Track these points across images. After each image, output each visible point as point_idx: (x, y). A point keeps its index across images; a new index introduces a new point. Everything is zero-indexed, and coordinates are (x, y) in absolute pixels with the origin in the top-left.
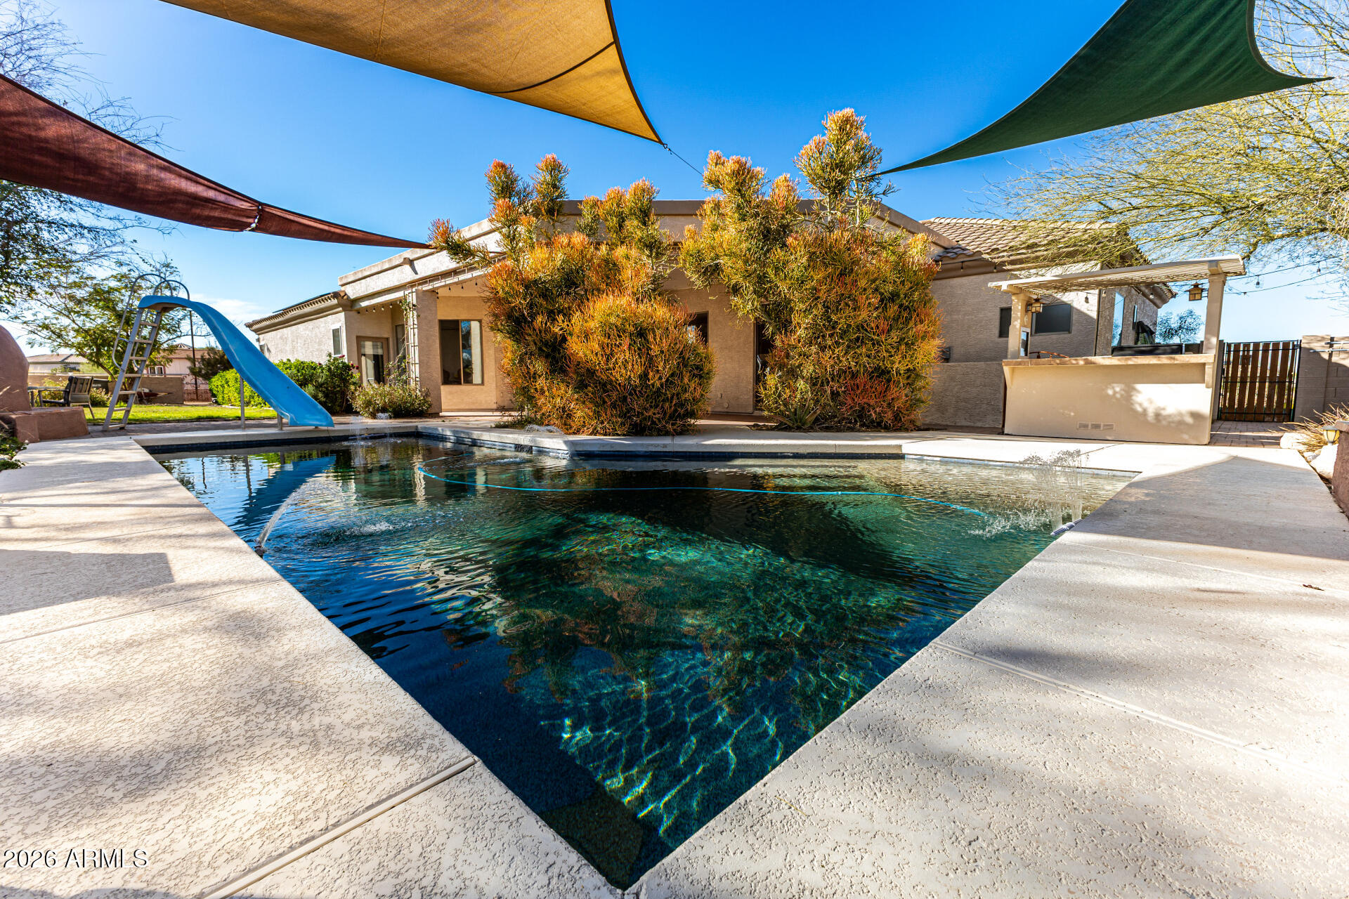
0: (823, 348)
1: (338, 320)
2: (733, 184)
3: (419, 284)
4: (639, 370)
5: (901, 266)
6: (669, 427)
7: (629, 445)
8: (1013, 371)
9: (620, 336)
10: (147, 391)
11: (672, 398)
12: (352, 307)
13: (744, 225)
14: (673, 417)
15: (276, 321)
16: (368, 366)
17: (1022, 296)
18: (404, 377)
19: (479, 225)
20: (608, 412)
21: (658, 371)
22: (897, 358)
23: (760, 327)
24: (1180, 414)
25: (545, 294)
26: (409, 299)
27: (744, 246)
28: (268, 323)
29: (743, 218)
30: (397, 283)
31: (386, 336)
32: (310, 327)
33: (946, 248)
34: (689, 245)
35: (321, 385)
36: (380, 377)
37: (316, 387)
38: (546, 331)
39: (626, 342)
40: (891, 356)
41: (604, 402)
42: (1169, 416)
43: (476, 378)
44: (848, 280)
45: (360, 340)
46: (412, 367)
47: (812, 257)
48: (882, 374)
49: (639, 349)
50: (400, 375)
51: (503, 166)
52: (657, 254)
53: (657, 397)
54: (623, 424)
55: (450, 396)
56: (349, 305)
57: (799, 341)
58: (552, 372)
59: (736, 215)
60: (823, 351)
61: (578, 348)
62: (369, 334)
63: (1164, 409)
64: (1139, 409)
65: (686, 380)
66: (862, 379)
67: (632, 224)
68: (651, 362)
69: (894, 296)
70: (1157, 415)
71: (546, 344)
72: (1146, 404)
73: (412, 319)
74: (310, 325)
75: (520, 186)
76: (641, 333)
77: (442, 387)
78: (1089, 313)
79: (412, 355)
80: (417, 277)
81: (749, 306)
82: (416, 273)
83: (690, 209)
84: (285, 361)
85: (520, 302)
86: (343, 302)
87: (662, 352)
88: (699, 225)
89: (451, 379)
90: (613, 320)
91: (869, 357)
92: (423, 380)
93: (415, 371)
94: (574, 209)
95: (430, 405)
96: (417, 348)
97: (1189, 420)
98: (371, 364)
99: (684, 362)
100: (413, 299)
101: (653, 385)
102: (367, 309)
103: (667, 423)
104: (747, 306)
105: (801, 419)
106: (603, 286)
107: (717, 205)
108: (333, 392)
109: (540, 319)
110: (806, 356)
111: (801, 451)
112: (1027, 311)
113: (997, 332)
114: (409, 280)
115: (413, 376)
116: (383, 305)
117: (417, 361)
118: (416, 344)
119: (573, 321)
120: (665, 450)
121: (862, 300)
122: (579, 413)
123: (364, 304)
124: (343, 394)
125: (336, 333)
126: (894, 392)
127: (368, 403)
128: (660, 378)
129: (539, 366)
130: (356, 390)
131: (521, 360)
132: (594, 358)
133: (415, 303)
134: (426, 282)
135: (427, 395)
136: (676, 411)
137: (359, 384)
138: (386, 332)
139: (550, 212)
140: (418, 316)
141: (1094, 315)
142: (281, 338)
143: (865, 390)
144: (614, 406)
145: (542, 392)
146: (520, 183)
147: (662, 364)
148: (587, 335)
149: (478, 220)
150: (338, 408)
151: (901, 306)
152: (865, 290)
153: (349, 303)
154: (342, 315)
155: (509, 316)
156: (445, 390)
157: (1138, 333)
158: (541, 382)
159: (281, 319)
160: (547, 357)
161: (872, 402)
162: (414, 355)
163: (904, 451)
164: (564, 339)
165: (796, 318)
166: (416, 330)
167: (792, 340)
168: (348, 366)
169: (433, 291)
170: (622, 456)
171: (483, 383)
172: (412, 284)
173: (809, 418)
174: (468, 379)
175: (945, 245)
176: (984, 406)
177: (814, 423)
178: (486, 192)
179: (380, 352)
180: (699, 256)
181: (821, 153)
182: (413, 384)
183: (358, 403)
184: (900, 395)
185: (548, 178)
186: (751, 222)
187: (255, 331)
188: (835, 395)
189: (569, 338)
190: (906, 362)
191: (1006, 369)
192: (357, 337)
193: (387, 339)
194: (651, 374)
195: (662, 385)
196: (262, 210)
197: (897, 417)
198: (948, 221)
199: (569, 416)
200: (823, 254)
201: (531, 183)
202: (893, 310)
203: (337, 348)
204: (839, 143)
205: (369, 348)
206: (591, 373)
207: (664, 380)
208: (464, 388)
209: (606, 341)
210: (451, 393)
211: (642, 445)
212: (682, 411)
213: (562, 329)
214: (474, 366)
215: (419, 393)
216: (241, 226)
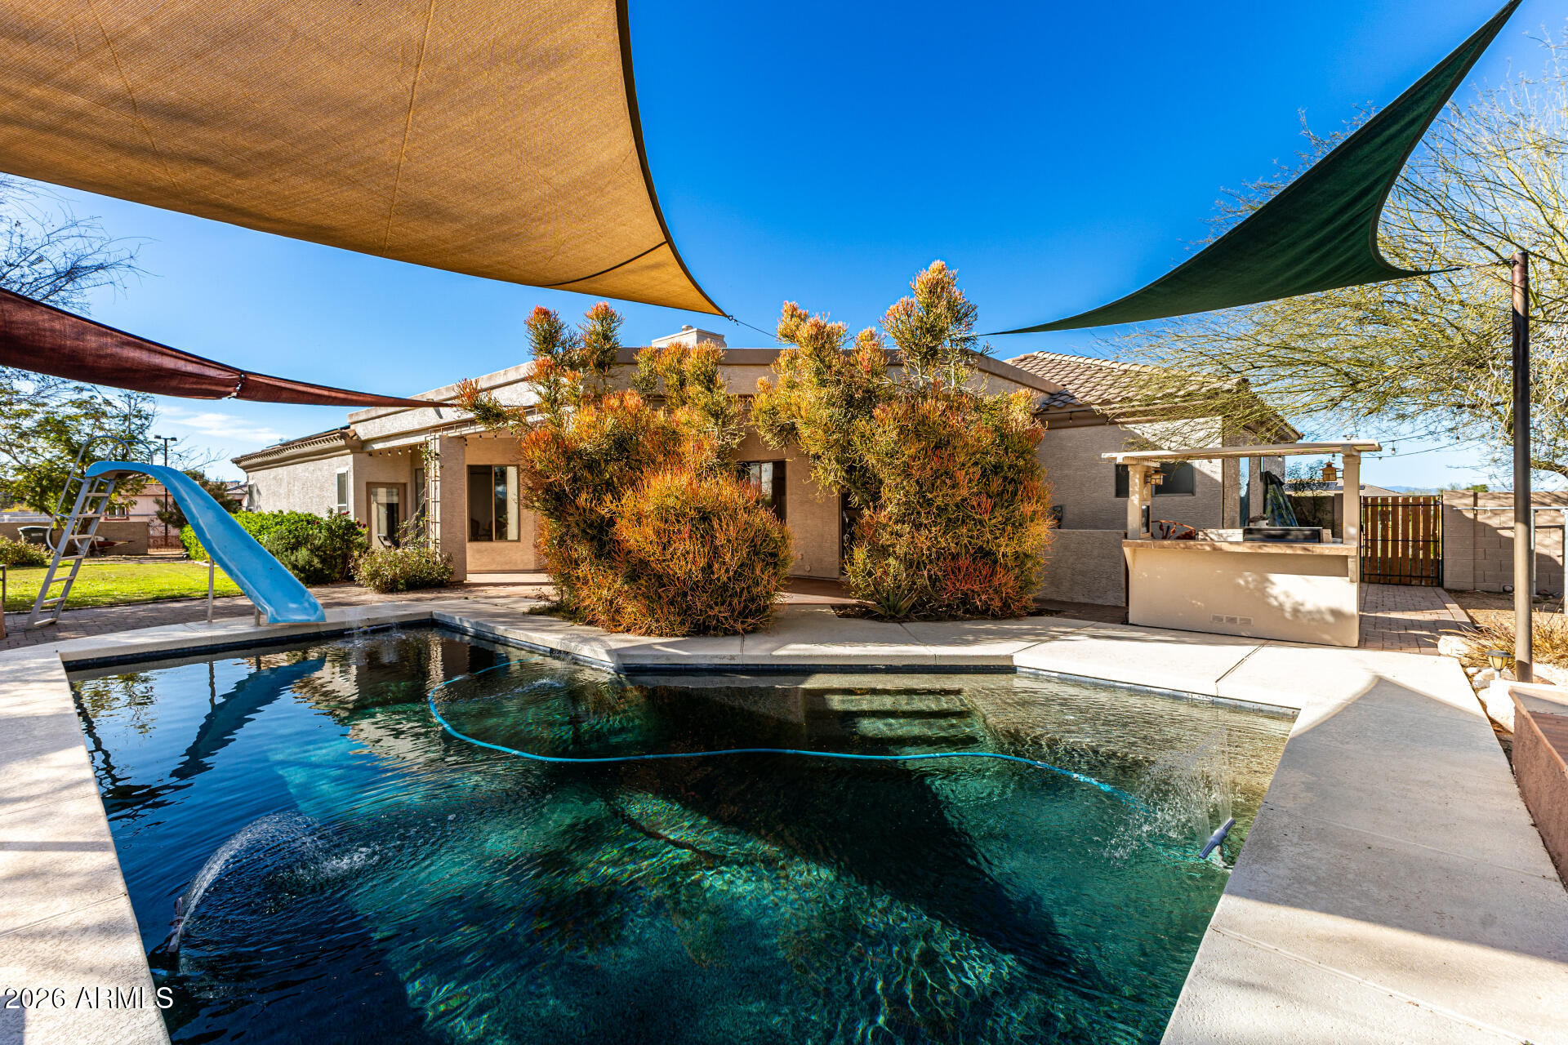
0: (918, 526)
1: (345, 464)
2: (811, 348)
3: (444, 429)
4: (702, 563)
5: (1002, 433)
6: (739, 627)
7: (688, 657)
8: (1134, 552)
9: (678, 521)
10: (101, 539)
11: (741, 592)
12: (362, 448)
13: (824, 392)
14: (744, 614)
15: (270, 458)
16: (379, 516)
17: (1139, 468)
18: (421, 539)
19: (517, 369)
20: (665, 610)
21: (724, 563)
22: (1002, 541)
23: (845, 497)
24: (1319, 612)
25: (592, 465)
26: (431, 447)
27: (825, 413)
28: (259, 460)
29: (823, 383)
30: (417, 427)
31: (403, 481)
32: (311, 468)
33: (1052, 394)
34: (762, 401)
35: (318, 548)
36: (393, 535)
37: (311, 551)
38: (591, 510)
39: (686, 529)
40: (997, 538)
41: (660, 597)
42: (1310, 612)
43: (512, 531)
44: (945, 453)
45: (371, 487)
46: (432, 527)
47: (902, 430)
48: (985, 554)
49: (702, 536)
50: (418, 536)
51: (546, 313)
52: (724, 423)
53: (723, 593)
54: (682, 623)
55: (478, 559)
56: (359, 447)
57: (890, 518)
58: (598, 556)
59: (815, 380)
60: (918, 530)
61: (631, 535)
62: (382, 480)
63: (1302, 605)
64: (1275, 603)
65: (758, 572)
66: (964, 562)
67: (694, 390)
68: (716, 553)
69: (997, 468)
70: (1296, 611)
71: (591, 526)
72: (1282, 598)
73: (433, 470)
74: (311, 466)
75: (565, 334)
76: (705, 517)
77: (468, 545)
78: (1213, 475)
79: (432, 512)
80: (442, 421)
81: (831, 478)
82: (441, 417)
83: (765, 359)
84: (276, 512)
85: (561, 478)
86: (350, 443)
87: (729, 541)
88: (774, 378)
89: (481, 532)
90: (671, 502)
91: (971, 537)
92: (444, 542)
93: (435, 532)
94: (628, 357)
95: (452, 573)
96: (438, 505)
97: (1330, 618)
98: (383, 512)
99: (755, 551)
100: (435, 447)
101: (718, 579)
102: (380, 452)
103: (735, 621)
104: (828, 476)
105: (895, 606)
106: (661, 458)
107: (794, 358)
108: (332, 557)
109: (584, 496)
110: (899, 535)
111: (896, 663)
112: (1146, 482)
113: (1112, 490)
114: (432, 424)
115: (432, 537)
116: (401, 448)
117: (438, 520)
118: (438, 499)
119: (623, 502)
120: (733, 662)
121: (961, 475)
122: (631, 608)
123: (378, 446)
124: (346, 558)
125: (341, 479)
126: (1000, 577)
127: (374, 575)
128: (727, 571)
129: (583, 550)
130: (360, 556)
131: (562, 542)
132: (649, 548)
133: (438, 451)
134: (452, 428)
135: (449, 560)
136: (746, 607)
137: (365, 548)
138: (403, 477)
139: (601, 365)
140: (441, 467)
141: (1219, 477)
142: (275, 478)
143: (968, 575)
144: (672, 603)
145: (586, 583)
146: (566, 331)
147: (729, 555)
148: (639, 518)
149: (516, 363)
150: (337, 576)
151: (1005, 478)
152: (963, 465)
153: (359, 445)
154: (351, 457)
155: (548, 489)
156: (471, 548)
157: (1266, 485)
158: (584, 570)
159: (275, 457)
160: (592, 539)
161: (976, 588)
162: (435, 512)
163: (1015, 663)
164: (611, 522)
165: (885, 493)
166: (438, 483)
167: (882, 516)
168: (353, 524)
169: (462, 438)
170: (680, 670)
171: (519, 540)
172: (436, 428)
173: (905, 604)
174: (502, 535)
175: (1052, 391)
176: (1104, 581)
177: (910, 610)
178: (525, 340)
179: (395, 500)
180: (773, 412)
181: (909, 316)
182: (432, 547)
183: (364, 570)
184: (1006, 580)
185: (599, 328)
186: (835, 391)
187: (244, 468)
188: (933, 580)
189: (619, 520)
190: (1014, 544)
191: (1127, 551)
192: (368, 484)
193: (405, 485)
194: (716, 566)
195: (729, 578)
196: (245, 379)
197: (1006, 605)
198: (1052, 357)
199: (618, 611)
200: (916, 428)
201: (580, 332)
202: (996, 484)
203: (342, 498)
204: (929, 307)
205: (382, 496)
206: (644, 563)
207: (731, 573)
208: (496, 545)
209: (662, 525)
210: (479, 551)
211: (705, 656)
212: (753, 607)
213: (610, 510)
214: (509, 516)
215: (439, 559)
216: (219, 395)
